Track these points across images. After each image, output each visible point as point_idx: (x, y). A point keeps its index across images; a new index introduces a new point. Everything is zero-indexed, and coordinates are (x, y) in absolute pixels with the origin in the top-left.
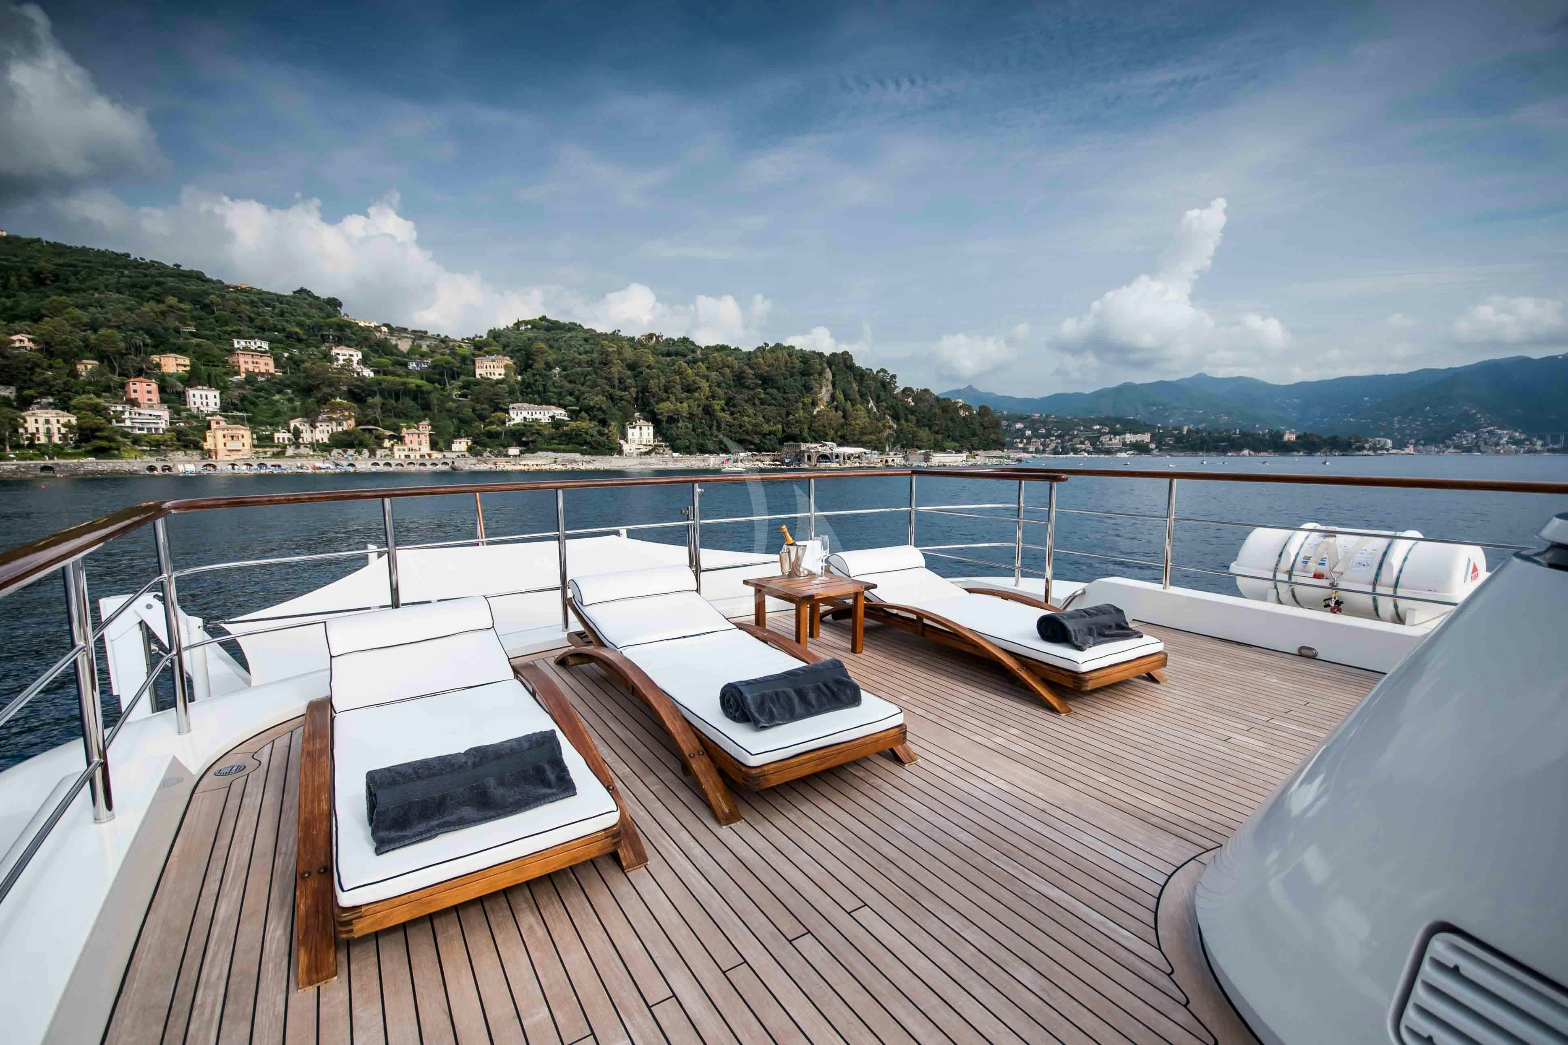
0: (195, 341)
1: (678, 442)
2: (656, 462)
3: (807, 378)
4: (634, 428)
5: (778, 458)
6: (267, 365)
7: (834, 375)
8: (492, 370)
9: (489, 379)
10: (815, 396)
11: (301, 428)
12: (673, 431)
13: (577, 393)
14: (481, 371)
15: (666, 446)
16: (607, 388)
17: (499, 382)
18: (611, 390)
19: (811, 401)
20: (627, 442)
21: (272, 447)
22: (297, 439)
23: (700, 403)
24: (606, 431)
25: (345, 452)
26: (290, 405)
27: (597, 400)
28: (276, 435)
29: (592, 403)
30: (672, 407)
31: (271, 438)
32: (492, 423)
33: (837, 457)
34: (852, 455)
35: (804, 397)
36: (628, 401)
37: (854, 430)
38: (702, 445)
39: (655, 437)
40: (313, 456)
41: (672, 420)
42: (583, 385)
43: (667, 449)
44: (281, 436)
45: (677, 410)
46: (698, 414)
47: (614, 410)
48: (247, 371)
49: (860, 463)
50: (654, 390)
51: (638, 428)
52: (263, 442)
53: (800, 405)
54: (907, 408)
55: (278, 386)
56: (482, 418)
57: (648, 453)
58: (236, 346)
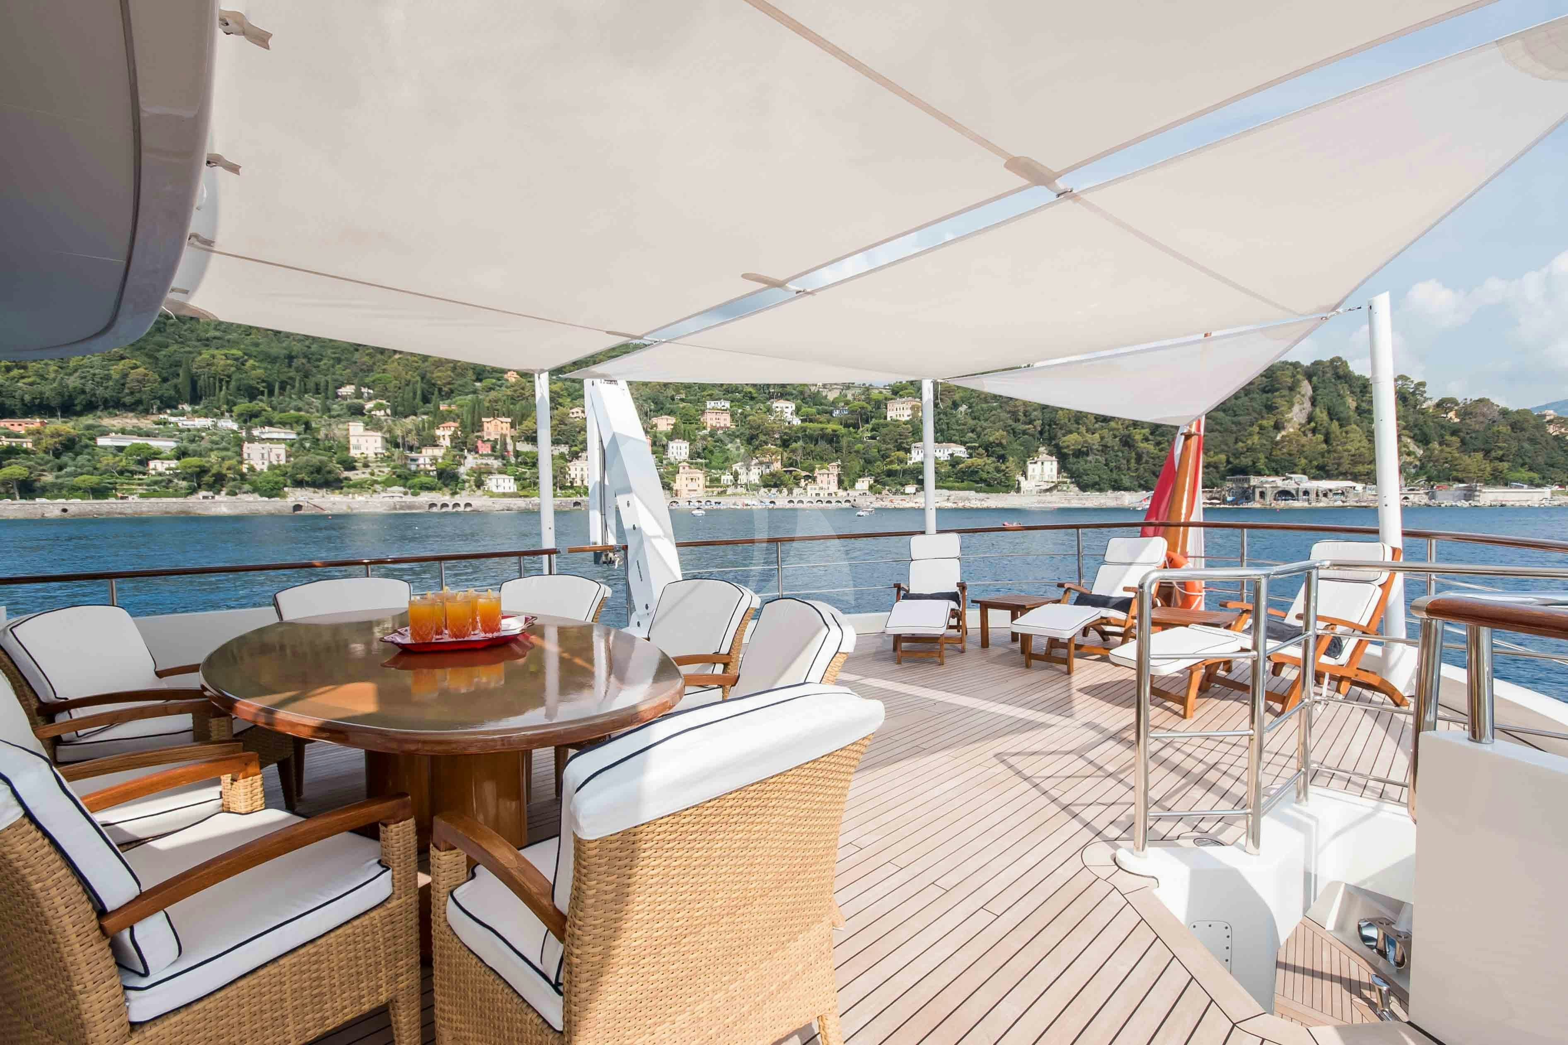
0: (682, 405)
1: (1085, 478)
2: (1057, 500)
3: (1269, 395)
4: (1036, 463)
5: (1217, 495)
6: (725, 420)
7: (1315, 389)
8: (901, 412)
9: (897, 421)
10: (1280, 416)
11: (739, 471)
12: (1081, 465)
13: (979, 429)
14: (891, 414)
15: (1072, 483)
16: (1010, 422)
17: (906, 423)
18: (1014, 425)
19: (1273, 423)
20: (1026, 478)
21: (717, 487)
22: (736, 481)
23: (1117, 433)
24: (1003, 467)
25: (769, 491)
26: (737, 452)
27: (996, 435)
28: (723, 477)
29: (991, 439)
30: (1080, 439)
31: (718, 480)
32: (891, 462)
33: (1306, 493)
34: (1330, 490)
35: (1263, 418)
36: (1033, 436)
37: (1340, 458)
38: (1116, 481)
39: (1059, 472)
40: (745, 494)
41: (1079, 454)
42: (986, 420)
43: (1072, 486)
44: (727, 478)
45: (1086, 442)
46: (1113, 446)
47: (1015, 446)
48: (712, 426)
49: (1343, 502)
50: (1062, 422)
51: (1039, 463)
52: (714, 482)
53: (1257, 429)
54: (1443, 427)
55: (732, 436)
56: (884, 457)
57: (1050, 490)
58: (708, 407)
